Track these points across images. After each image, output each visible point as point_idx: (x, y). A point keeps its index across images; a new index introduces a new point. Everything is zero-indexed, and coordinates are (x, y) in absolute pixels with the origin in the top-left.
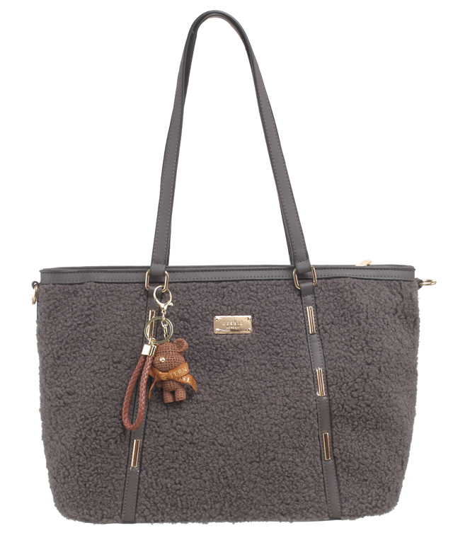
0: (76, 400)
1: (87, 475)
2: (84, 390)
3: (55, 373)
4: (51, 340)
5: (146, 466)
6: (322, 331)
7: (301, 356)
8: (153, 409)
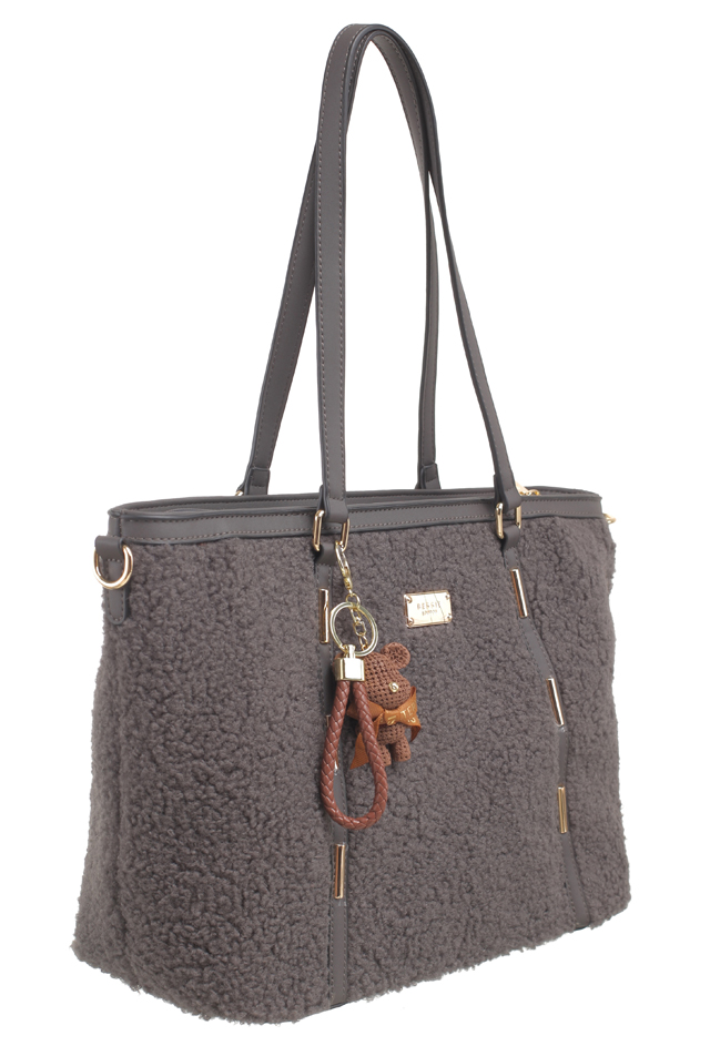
0: (243, 783)
1: (275, 929)
2: (255, 761)
3: (187, 731)
4: (178, 663)
5: (357, 891)
6: (537, 611)
7: (523, 658)
8: (357, 782)
